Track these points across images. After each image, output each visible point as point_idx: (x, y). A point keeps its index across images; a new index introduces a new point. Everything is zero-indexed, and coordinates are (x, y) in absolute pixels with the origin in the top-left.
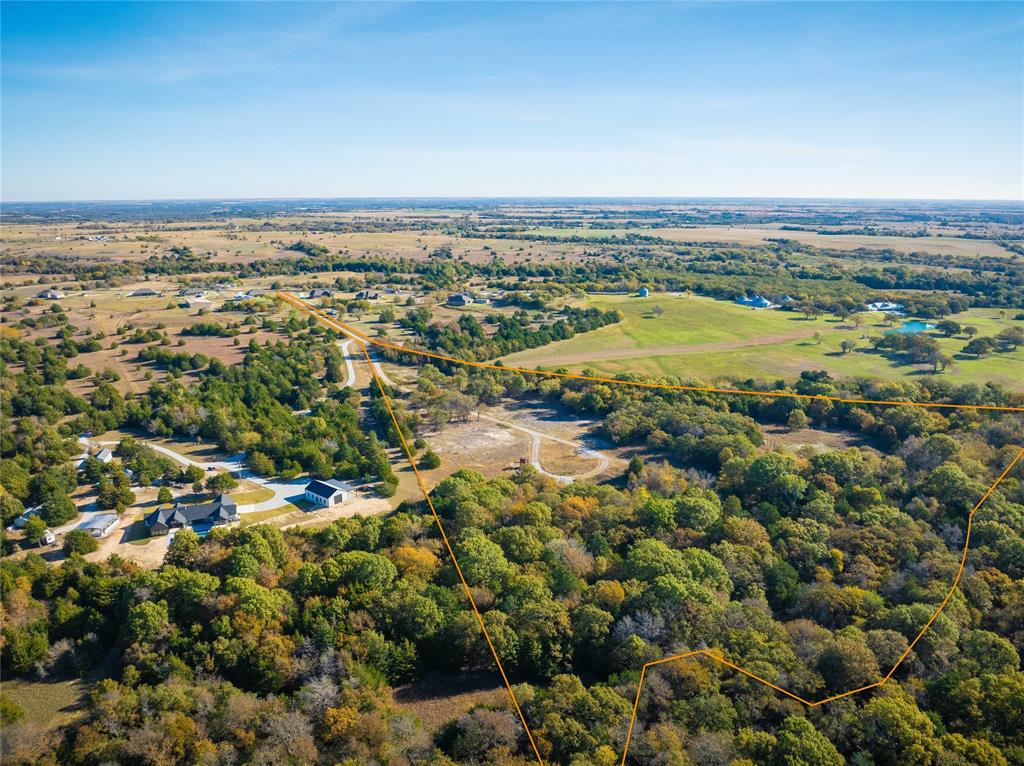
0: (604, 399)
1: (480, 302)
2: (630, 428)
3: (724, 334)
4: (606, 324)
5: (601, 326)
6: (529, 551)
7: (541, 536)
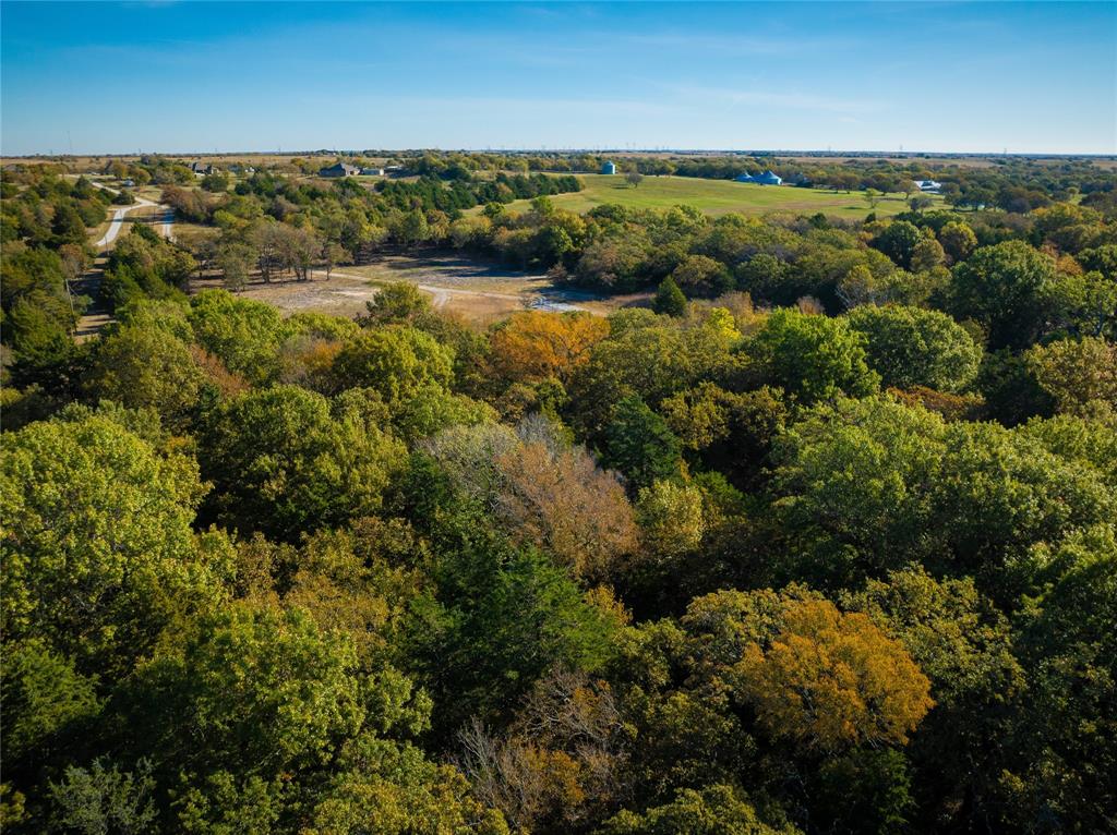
0: (573, 237)
1: (369, 173)
2: (636, 260)
3: (734, 201)
4: (561, 192)
5: (553, 193)
6: (334, 472)
7: (405, 424)
